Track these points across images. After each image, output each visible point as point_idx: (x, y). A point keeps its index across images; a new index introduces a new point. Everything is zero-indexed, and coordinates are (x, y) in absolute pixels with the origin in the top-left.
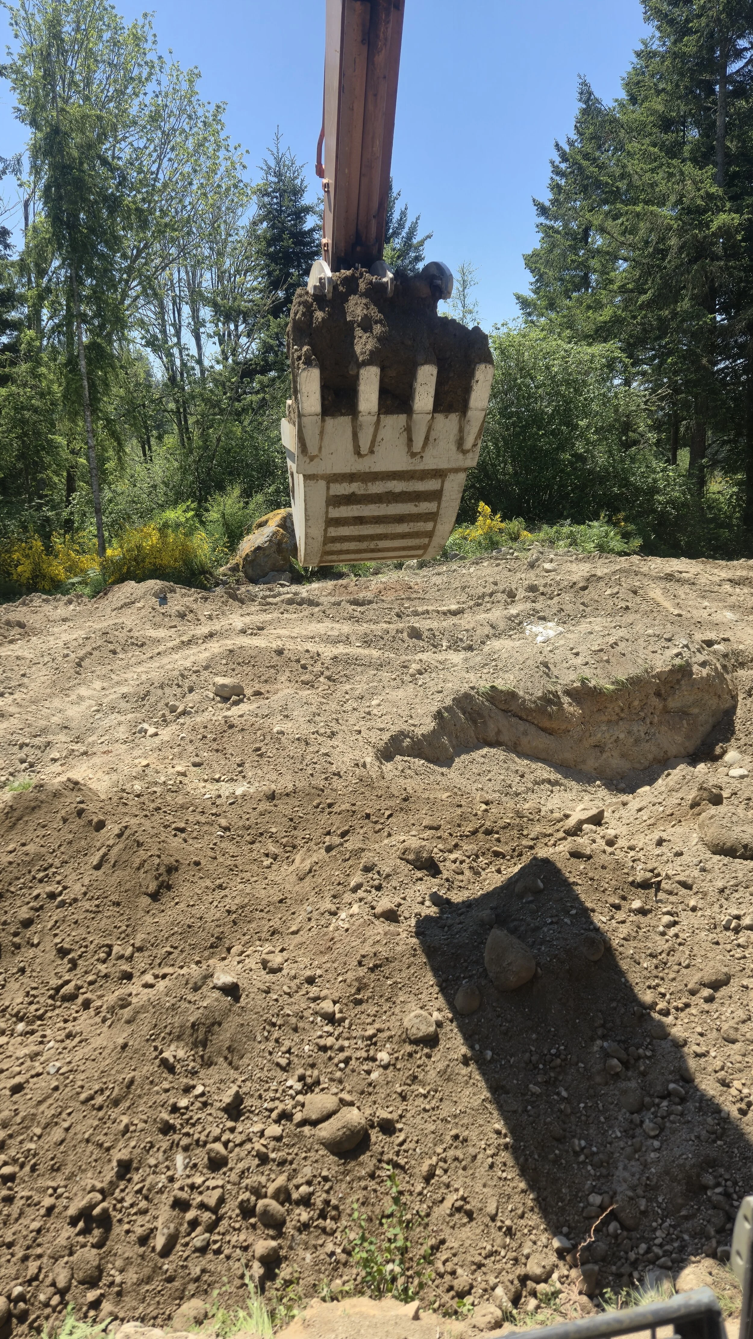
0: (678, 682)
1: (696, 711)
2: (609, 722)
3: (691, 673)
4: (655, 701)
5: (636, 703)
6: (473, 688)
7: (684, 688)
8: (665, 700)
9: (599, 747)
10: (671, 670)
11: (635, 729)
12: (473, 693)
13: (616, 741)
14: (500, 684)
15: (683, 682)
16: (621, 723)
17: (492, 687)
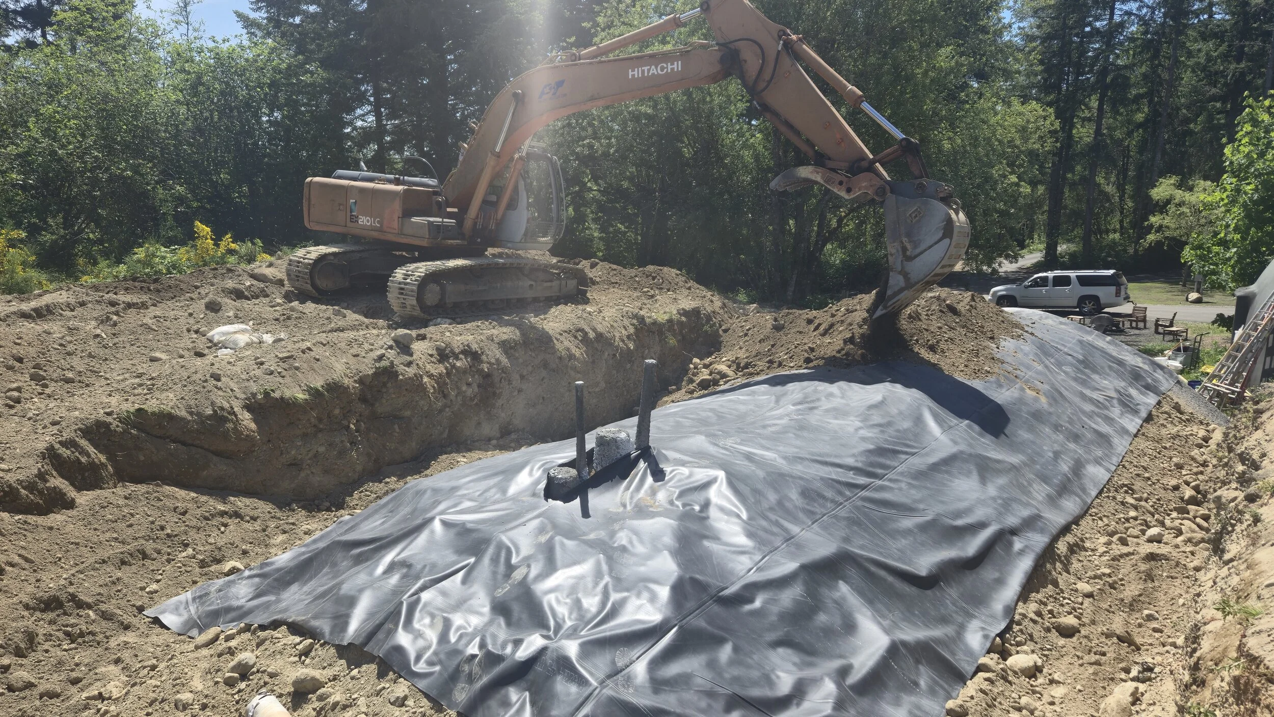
0: (385, 384)
1: (408, 413)
2: (305, 436)
3: (396, 374)
4: (361, 407)
5: (337, 411)
6: (109, 414)
7: (391, 390)
8: (372, 405)
9: (295, 465)
10: (375, 373)
11: (337, 440)
12: (109, 419)
13: (315, 456)
14: (152, 405)
15: (389, 385)
16: (320, 435)
17: (139, 410)
